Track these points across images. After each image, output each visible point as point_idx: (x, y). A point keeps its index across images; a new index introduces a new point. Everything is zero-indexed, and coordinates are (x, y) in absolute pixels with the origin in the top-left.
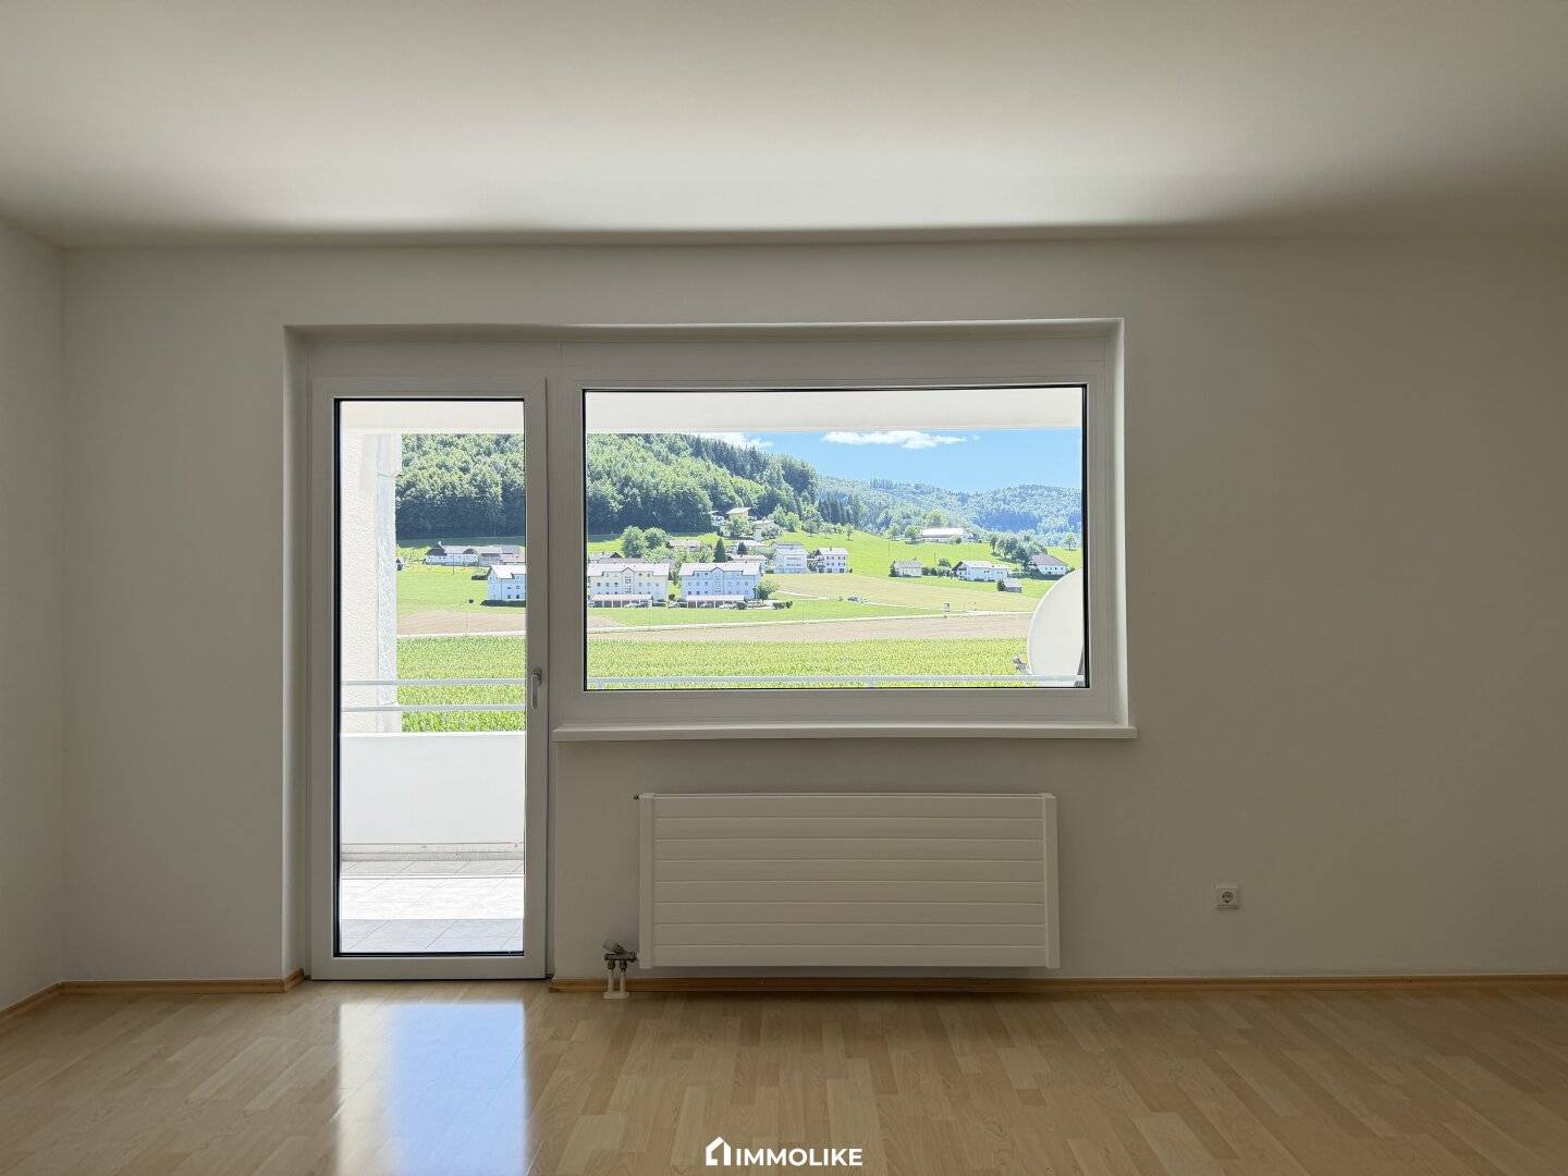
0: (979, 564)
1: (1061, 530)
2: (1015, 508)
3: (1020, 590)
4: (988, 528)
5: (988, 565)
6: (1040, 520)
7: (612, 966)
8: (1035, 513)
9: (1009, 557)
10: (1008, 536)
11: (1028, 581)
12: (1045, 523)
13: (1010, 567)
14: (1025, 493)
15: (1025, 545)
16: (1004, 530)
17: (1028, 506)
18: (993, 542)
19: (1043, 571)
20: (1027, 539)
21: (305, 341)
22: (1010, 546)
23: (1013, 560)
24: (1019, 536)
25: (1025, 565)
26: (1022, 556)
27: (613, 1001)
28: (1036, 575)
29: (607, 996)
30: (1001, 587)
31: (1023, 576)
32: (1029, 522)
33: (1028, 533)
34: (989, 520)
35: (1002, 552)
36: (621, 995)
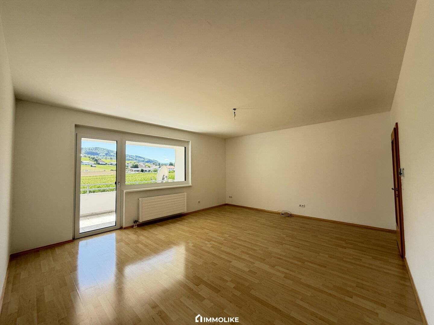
0: (86, 162)
1: (104, 156)
2: (94, 151)
3: (95, 167)
4: (88, 155)
5: (88, 162)
6: (99, 154)
7: (134, 223)
8: (98, 153)
9: (93, 160)
10: (93, 156)
11: (97, 165)
12: (100, 154)
13: (93, 162)
14: (96, 149)
15: (97, 158)
16: (91, 155)
17: (97, 151)
18: (89, 157)
19: (100, 163)
20: (97, 157)
21: (76, 126)
22: (93, 158)
23: (94, 161)
24: (95, 156)
25: (97, 162)
26: (96, 160)
27: (135, 228)
28: (99, 164)
29: (134, 227)
30: (91, 166)
31: (96, 164)
32: (97, 154)
33: (97, 156)
34: (88, 153)
35: (91, 159)
36: (136, 227)
